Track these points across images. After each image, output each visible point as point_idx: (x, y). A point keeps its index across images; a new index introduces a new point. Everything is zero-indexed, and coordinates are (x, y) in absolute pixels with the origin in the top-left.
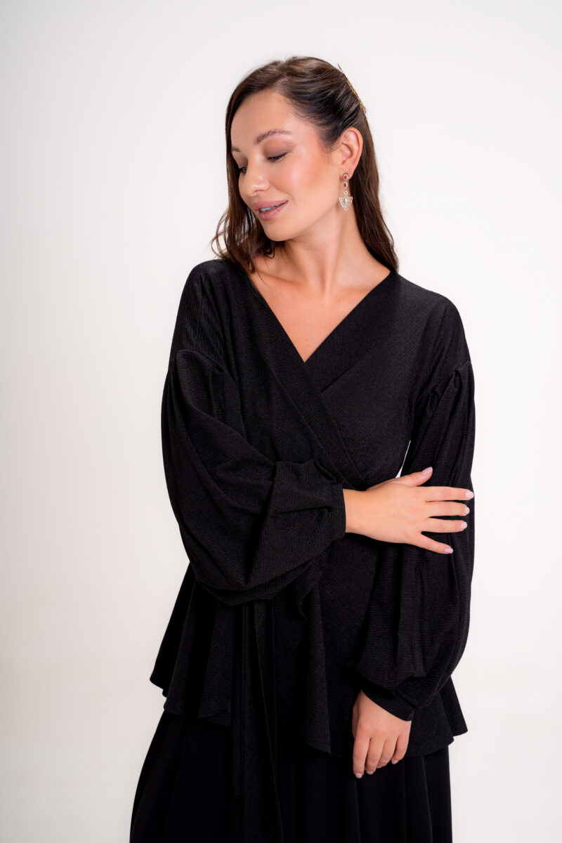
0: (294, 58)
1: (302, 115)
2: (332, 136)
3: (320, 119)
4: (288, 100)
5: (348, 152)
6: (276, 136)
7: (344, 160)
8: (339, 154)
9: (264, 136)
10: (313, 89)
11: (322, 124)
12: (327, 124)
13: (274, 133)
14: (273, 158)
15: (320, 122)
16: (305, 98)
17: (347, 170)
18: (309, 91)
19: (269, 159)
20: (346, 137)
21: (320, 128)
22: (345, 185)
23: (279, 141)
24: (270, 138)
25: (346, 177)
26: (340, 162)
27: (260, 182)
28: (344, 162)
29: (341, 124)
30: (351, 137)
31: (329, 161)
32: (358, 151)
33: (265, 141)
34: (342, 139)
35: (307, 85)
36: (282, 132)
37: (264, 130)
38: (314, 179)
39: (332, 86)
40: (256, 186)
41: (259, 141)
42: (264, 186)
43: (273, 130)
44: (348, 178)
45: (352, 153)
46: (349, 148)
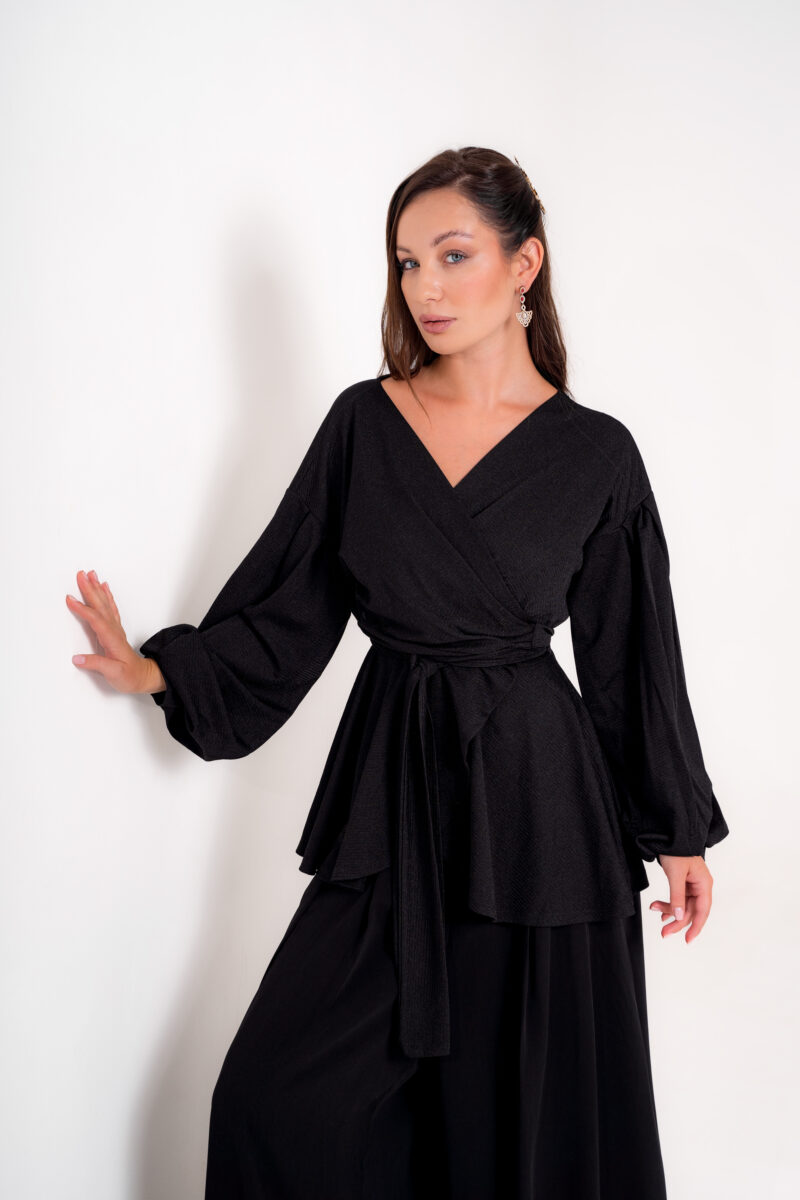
1: (485, 219)
2: (513, 245)
3: (502, 225)
4: (471, 203)
5: (527, 264)
6: (455, 238)
7: (522, 272)
8: (516, 267)
9: (443, 237)
11: (504, 232)
12: (509, 231)
13: (455, 234)
15: (503, 229)
17: (523, 282)
19: (445, 263)
20: (527, 249)
21: (501, 235)
22: (522, 299)
23: (459, 242)
24: (450, 239)
25: (523, 290)
26: (518, 274)
27: (434, 289)
28: (521, 274)
29: (525, 231)
30: (531, 247)
31: (508, 272)
32: (538, 263)
33: (445, 241)
34: (523, 251)
36: (463, 235)
37: (444, 230)
38: (492, 291)
40: (428, 294)
41: (437, 242)
42: (437, 296)
43: (454, 230)
44: (525, 291)
45: (530, 266)
46: (529, 259)
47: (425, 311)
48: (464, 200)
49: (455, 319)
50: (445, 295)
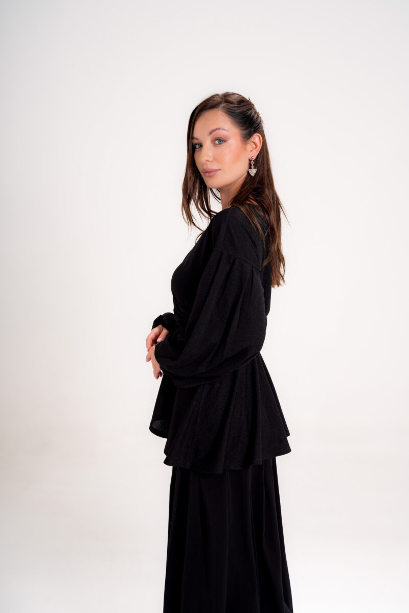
0: (227, 93)
1: (234, 123)
2: (247, 136)
3: (243, 126)
5: (254, 146)
8: (250, 146)
9: (214, 131)
10: (238, 111)
12: (245, 129)
13: (219, 129)
15: (242, 128)
17: (253, 155)
19: (215, 144)
20: (254, 139)
21: (242, 131)
22: (252, 163)
23: (222, 133)
24: (217, 131)
27: (209, 156)
28: (251, 151)
29: (253, 130)
30: (256, 138)
31: (245, 149)
32: (259, 146)
33: (214, 133)
34: (252, 139)
35: (236, 109)
36: (223, 129)
37: (214, 127)
38: (237, 158)
39: (248, 110)
40: (206, 159)
41: (211, 133)
42: (209, 159)
44: (254, 159)
45: (257, 147)
46: (255, 143)
47: (205, 167)
49: (220, 170)
50: (215, 159)
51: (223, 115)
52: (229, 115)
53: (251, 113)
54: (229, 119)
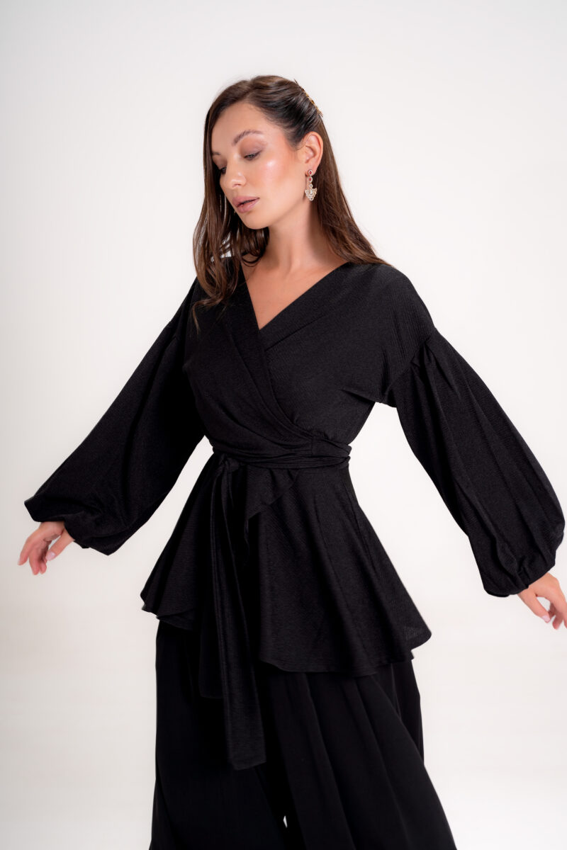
1: (270, 120)
2: (296, 138)
3: (286, 122)
4: (258, 108)
5: (311, 154)
6: (251, 136)
7: (308, 159)
8: (303, 154)
9: (240, 137)
10: (278, 98)
11: (287, 127)
12: (291, 126)
13: (248, 132)
14: (249, 157)
15: (286, 125)
16: (272, 106)
17: (310, 168)
18: (276, 99)
19: (246, 157)
20: (308, 141)
21: (285, 130)
22: (310, 180)
23: (252, 138)
24: (245, 137)
25: (311, 173)
26: (304, 160)
27: (239, 177)
29: (303, 126)
30: (312, 138)
31: (296, 159)
32: (319, 151)
33: (241, 140)
34: (306, 138)
35: (273, 95)
36: (255, 132)
37: (239, 132)
39: (293, 95)
40: (234, 181)
41: (236, 141)
42: (242, 181)
43: (247, 130)
44: (313, 174)
45: (315, 154)
46: (312, 150)
47: (235, 195)
48: (252, 107)
49: (258, 198)
50: (248, 180)
51: (251, 109)
52: (261, 107)
53: (298, 100)
54: (262, 114)
